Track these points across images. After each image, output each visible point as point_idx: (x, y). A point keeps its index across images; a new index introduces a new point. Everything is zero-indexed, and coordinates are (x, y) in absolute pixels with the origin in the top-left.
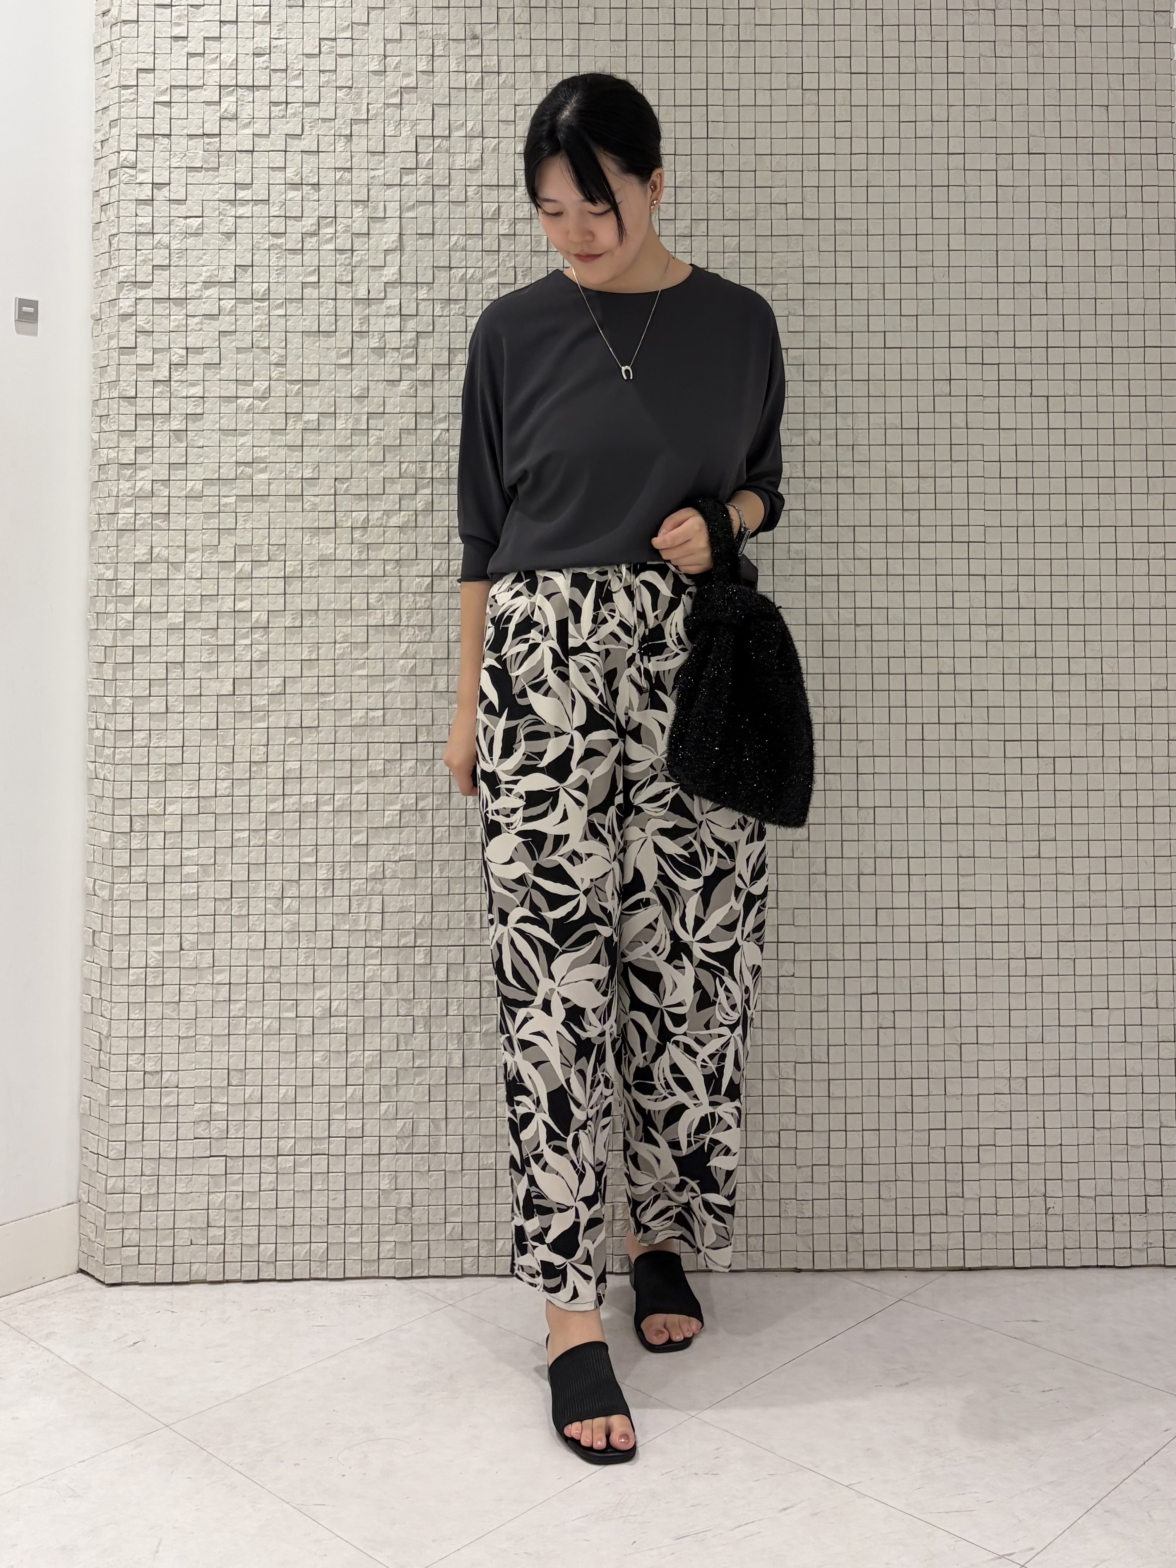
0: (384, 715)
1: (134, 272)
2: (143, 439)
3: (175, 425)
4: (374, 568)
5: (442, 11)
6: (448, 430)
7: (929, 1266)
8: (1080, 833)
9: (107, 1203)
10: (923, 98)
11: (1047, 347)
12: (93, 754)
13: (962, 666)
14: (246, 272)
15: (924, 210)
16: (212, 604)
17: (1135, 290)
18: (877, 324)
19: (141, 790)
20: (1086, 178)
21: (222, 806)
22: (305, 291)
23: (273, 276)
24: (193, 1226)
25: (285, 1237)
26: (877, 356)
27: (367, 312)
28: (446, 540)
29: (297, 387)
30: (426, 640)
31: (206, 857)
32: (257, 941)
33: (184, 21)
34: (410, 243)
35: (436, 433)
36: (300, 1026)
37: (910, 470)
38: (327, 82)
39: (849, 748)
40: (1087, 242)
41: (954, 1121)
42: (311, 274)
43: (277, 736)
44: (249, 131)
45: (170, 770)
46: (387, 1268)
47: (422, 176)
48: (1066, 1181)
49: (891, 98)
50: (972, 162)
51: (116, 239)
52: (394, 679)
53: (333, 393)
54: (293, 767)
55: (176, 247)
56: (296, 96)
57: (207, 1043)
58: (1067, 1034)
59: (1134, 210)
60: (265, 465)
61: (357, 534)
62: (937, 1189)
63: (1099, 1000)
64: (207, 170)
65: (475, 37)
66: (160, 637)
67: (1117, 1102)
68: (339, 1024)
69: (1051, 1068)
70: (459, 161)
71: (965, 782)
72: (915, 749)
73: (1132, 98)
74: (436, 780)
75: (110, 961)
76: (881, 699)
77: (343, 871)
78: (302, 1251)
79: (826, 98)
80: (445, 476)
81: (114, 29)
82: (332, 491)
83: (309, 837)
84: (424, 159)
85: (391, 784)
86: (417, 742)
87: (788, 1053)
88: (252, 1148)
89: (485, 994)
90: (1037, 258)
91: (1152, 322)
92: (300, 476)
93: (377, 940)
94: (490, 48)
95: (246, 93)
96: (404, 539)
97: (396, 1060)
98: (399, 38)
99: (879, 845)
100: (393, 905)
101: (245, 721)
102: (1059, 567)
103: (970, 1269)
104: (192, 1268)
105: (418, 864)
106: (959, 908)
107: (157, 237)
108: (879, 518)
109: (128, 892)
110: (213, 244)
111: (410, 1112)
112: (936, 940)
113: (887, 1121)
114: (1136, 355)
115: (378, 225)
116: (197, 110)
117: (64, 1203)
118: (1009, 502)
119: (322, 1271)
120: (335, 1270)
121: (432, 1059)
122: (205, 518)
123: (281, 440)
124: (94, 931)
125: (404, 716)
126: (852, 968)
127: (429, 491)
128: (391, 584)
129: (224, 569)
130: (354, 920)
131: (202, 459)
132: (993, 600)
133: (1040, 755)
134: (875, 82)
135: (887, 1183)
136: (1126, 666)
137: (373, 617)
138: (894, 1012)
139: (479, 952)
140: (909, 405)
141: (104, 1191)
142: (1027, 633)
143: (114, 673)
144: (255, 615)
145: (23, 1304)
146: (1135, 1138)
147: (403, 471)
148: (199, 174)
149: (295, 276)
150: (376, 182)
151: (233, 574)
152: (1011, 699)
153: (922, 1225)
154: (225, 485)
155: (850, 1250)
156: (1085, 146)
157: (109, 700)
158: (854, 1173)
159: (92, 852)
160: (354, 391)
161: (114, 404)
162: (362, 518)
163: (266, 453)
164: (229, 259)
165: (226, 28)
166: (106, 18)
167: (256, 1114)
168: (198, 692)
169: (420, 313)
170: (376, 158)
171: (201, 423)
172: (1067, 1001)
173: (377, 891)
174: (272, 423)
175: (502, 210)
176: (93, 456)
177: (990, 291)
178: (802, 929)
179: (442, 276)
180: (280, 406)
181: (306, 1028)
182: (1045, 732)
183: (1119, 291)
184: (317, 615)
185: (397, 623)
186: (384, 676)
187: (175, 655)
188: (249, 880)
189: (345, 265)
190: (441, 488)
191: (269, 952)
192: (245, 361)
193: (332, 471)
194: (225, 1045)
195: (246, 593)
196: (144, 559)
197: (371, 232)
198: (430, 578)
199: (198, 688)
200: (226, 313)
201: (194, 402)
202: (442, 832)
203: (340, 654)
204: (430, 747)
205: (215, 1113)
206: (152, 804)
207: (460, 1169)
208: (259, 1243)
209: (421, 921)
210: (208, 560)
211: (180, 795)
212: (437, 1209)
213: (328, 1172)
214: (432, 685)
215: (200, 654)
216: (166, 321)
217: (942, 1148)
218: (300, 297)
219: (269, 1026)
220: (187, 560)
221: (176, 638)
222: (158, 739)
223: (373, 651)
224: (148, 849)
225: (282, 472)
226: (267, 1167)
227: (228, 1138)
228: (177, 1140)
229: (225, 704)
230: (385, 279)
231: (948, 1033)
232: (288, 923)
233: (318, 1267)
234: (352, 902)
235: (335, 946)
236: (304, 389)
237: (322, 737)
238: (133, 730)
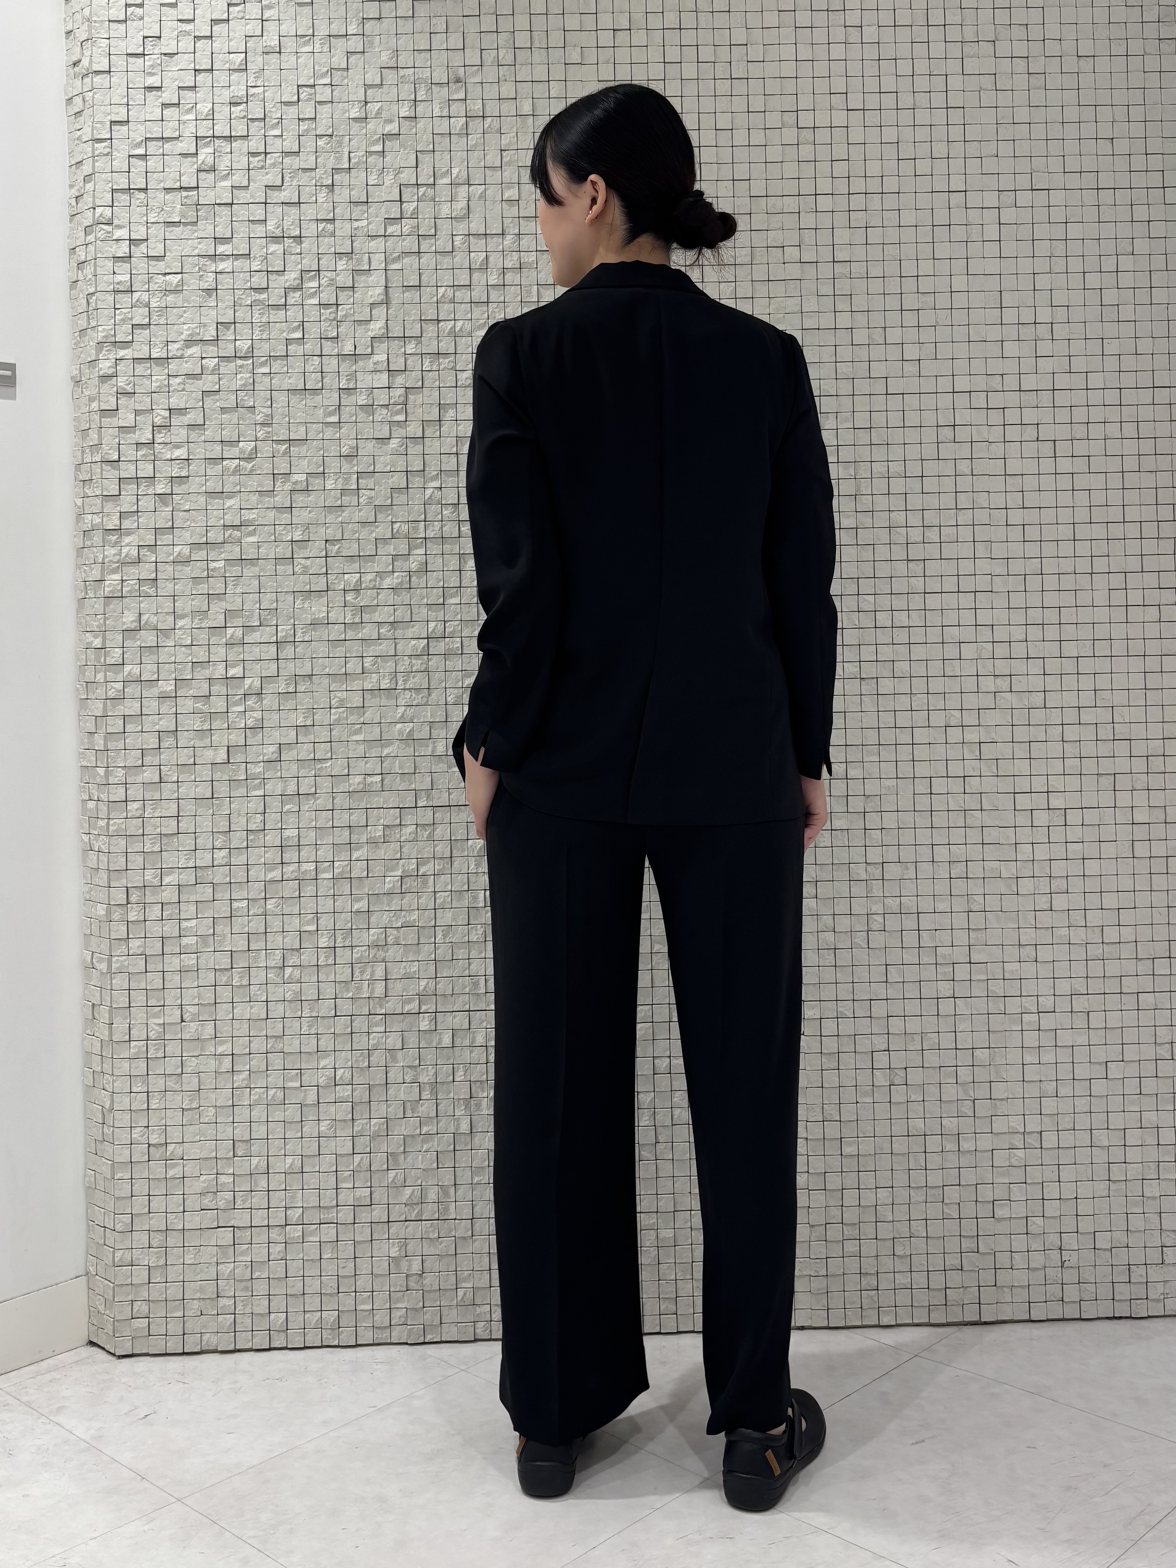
0: (382, 780)
1: (113, 333)
2: (127, 503)
3: (160, 488)
4: (368, 631)
5: (423, 54)
6: (441, 488)
7: (945, 1321)
8: (1092, 885)
9: (115, 1275)
10: (922, 134)
11: (1054, 390)
12: (88, 826)
13: (970, 718)
14: (228, 329)
15: (925, 250)
16: (203, 671)
17: (1144, 329)
19: (137, 861)
20: (1091, 214)
21: (220, 875)
22: (289, 347)
24: (203, 1296)
25: (295, 1306)
26: (879, 402)
27: (354, 368)
28: (441, 601)
29: (284, 447)
30: (423, 703)
31: (204, 928)
32: (259, 1011)
33: (157, 70)
34: (396, 296)
35: (429, 492)
36: (305, 1096)
37: (914, 519)
38: (308, 130)
39: (856, 804)
40: (1093, 280)
41: (969, 1177)
42: (295, 330)
43: (274, 804)
44: (227, 183)
45: (165, 840)
46: (398, 1334)
47: (407, 226)
48: (1081, 1234)
49: (890, 134)
50: (974, 199)
51: (94, 298)
52: (392, 744)
53: (322, 452)
54: (291, 835)
55: (155, 305)
56: (275, 146)
57: (212, 1114)
59: (1142, 246)
60: (254, 527)
61: (350, 597)
62: (953, 1245)
63: (1114, 1052)
64: (185, 224)
65: (458, 81)
66: (152, 706)
67: (1133, 1155)
68: (344, 1092)
69: (1066, 1122)
70: (445, 210)
71: (974, 836)
72: (923, 803)
73: (1137, 129)
74: (437, 845)
75: (111, 1034)
76: (887, 754)
77: (344, 939)
78: (312, 1319)
79: (823, 136)
81: (85, 80)
82: (323, 554)
83: (309, 905)
84: (409, 208)
85: (390, 850)
86: (416, 807)
88: (259, 1218)
90: (1042, 298)
91: (1161, 361)
92: (289, 538)
93: (381, 1007)
94: (475, 91)
95: (223, 145)
96: (398, 600)
97: (403, 1128)
98: (380, 83)
99: (889, 901)
100: (397, 971)
101: (240, 790)
102: (1068, 615)
103: (986, 1323)
104: (204, 1338)
105: (421, 930)
106: (970, 963)
107: (136, 295)
108: (883, 570)
109: (126, 964)
110: (193, 300)
111: (419, 1179)
112: (948, 995)
113: (901, 1179)
114: (1145, 396)
115: (363, 278)
116: (174, 163)
117: (73, 1276)
118: (1016, 550)
119: (334, 1338)
120: (347, 1337)
121: (439, 1125)
122: (193, 584)
123: (269, 502)
124: (93, 1004)
125: (402, 780)
126: (863, 1025)
127: (422, 551)
128: (385, 647)
129: (214, 636)
130: (357, 988)
131: (188, 523)
132: (1001, 650)
133: (1050, 807)
134: (872, 118)
135: (901, 1240)
136: (1138, 714)
137: (368, 681)
138: (905, 1068)
139: (484, 1017)
141: (111, 1264)
142: (1037, 683)
143: (106, 744)
144: (248, 682)
145: (33, 1377)
146: (1152, 1189)
147: (395, 531)
148: (177, 229)
149: (279, 332)
150: (359, 233)
151: (224, 640)
152: (1021, 751)
153: (937, 1281)
154: (213, 549)
155: (865, 1306)
156: (1089, 180)
157: (101, 771)
158: (868, 1230)
159: (89, 925)
160: (343, 450)
161: (97, 468)
162: (355, 580)
163: (254, 516)
164: (210, 317)
165: (200, 77)
166: (77, 69)
167: (263, 1184)
168: (191, 761)
169: (408, 368)
170: (359, 208)
171: (187, 486)
172: (1081, 1055)
173: (380, 959)
174: (259, 485)
175: (491, 259)
176: (78, 521)
177: (994, 333)
179: (431, 330)
180: (267, 467)
181: (311, 1097)
182: (1056, 783)
183: (1127, 330)
184: (311, 680)
185: (393, 686)
186: (381, 741)
187: (167, 723)
188: (249, 950)
189: (330, 320)
190: (435, 548)
191: (271, 1022)
192: (230, 422)
193: (322, 533)
194: (230, 1116)
195: (237, 659)
196: (133, 627)
197: (356, 286)
198: (426, 640)
199: (191, 757)
200: (209, 372)
201: (178, 464)
202: (444, 897)
203: (336, 720)
204: (430, 812)
205: (221, 1184)
206: (148, 875)
207: (471, 1235)
208: (270, 1313)
209: (425, 987)
210: (198, 626)
211: (177, 866)
212: (448, 1275)
213: (337, 1241)
214: (430, 748)
215: (192, 722)
216: (148, 382)
217: (956, 1203)
218: (285, 354)
219: (273, 1097)
220: (177, 627)
221: (167, 707)
222: (151, 809)
223: (368, 715)
224: (145, 921)
225: (272, 534)
226: (276, 1237)
227: (234, 1209)
228: (184, 1212)
229: (219, 773)
230: (371, 334)
231: (960, 1089)
232: (290, 993)
233: (330, 1334)
234: (354, 969)
235: (338, 1014)
236: (291, 448)
237: (319, 804)
238: (126, 801)
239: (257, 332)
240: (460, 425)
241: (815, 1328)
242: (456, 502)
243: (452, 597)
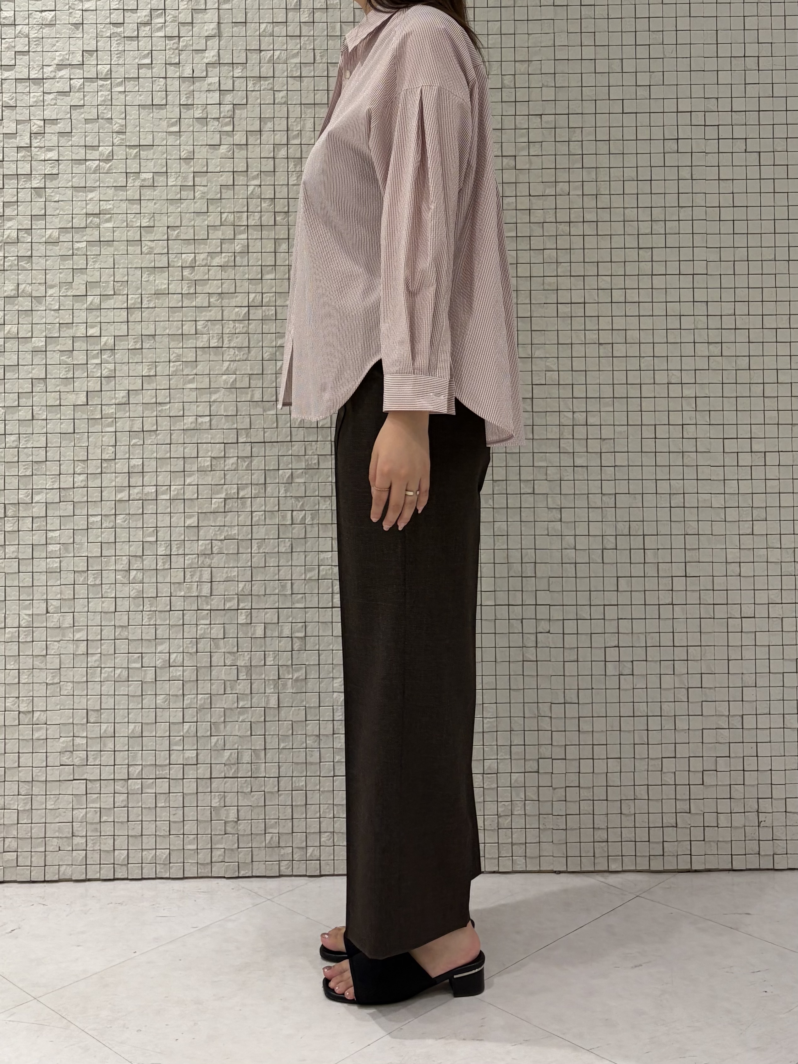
0: (210, 421)
2: (9, 194)
3: (35, 183)
4: (201, 300)
6: (260, 186)
7: (662, 869)
8: (787, 514)
11: (759, 111)
13: (688, 377)
14: (92, 56)
16: (68, 331)
18: (616, 93)
19: (12, 483)
21: (79, 495)
22: (140, 71)
23: (114, 59)
24: (60, 835)
25: (135, 845)
26: (616, 120)
27: (192, 88)
28: (259, 276)
29: (135, 151)
30: (244, 358)
31: (66, 537)
32: (108, 605)
34: (227, 30)
35: (251, 188)
36: (145, 674)
37: (644, 215)
39: (594, 446)
40: (792, 22)
41: (682, 751)
42: (145, 57)
43: (123, 439)
45: (36, 466)
46: (218, 870)
48: (775, 799)
52: (219, 391)
53: (165, 156)
54: (136, 464)
55: (34, 36)
57: (70, 688)
58: (776, 680)
60: (110, 215)
61: (186, 272)
62: (669, 806)
66: (26, 358)
68: (177, 672)
69: (762, 708)
71: (690, 473)
72: (649, 445)
74: (254, 474)
76: (620, 405)
77: (178, 548)
78: (149, 856)
80: (259, 223)
82: (166, 237)
83: (150, 521)
85: (216, 477)
86: (237, 443)
87: (545, 696)
88: (107, 773)
89: (296, 648)
90: (751, 36)
92: (138, 224)
93: (207, 604)
96: (225, 276)
97: (224, 702)
99: (620, 525)
100: (220, 575)
101: (96, 426)
102: (769, 294)
103: (696, 871)
104: (61, 869)
105: (240, 542)
106: (686, 576)
107: (18, 28)
108: (618, 255)
109: (3, 566)
110: (64, 33)
111: (235, 744)
112: (667, 602)
113: (627, 751)
115: (200, 15)
118: (727, 241)
119: (166, 872)
120: (176, 871)
121: (253, 701)
122: (61, 260)
123: (122, 195)
125: (227, 421)
126: (598, 626)
127: (245, 236)
128: (214, 314)
129: (77, 302)
130: (188, 588)
131: (58, 211)
132: (714, 322)
133: (753, 451)
135: (627, 801)
137: (200, 340)
138: (632, 662)
139: (290, 614)
140: (643, 160)
142: (743, 349)
144: (104, 339)
147: (223, 220)
149: (132, 59)
151: (85, 306)
152: (729, 404)
153: (656, 835)
154: (77, 233)
155: (596, 855)
158: (600, 793)
160: (182, 154)
162: (190, 259)
163: (111, 206)
164: (77, 46)
167: (110, 746)
168: (58, 403)
169: (236, 88)
171: (57, 181)
172: (776, 653)
173: (206, 566)
174: (115, 181)
177: (711, 64)
178: (555, 594)
179: (254, 57)
180: (121, 167)
181: (150, 676)
182: (758, 431)
184: (154, 339)
185: (220, 345)
186: (210, 389)
187: (39, 372)
188: (101, 556)
189: (173, 49)
190: (255, 234)
191: (119, 615)
192: (92, 130)
193: (165, 220)
194: (84, 690)
195: (96, 321)
196: (12, 294)
197: (194, 22)
198: (247, 308)
199: (57, 399)
200: (76, 90)
201: (51, 164)
202: (259, 516)
203: (174, 371)
204: (248, 447)
205: (77, 745)
206: (21, 494)
207: (277, 790)
208: (114, 850)
209: (243, 589)
210: (64, 294)
211: (44, 487)
212: (258, 822)
213: (169, 793)
214: (249, 396)
215: (59, 372)
216: (27, 98)
217: (672, 772)
218: (137, 76)
219: (119, 675)
220: (47, 295)
221: (39, 359)
222: (26, 441)
223: (200, 368)
224: (19, 531)
225: (124, 221)
226: (121, 789)
227: (87, 765)
228: (47, 766)
229: (80, 413)
230: (206, 61)
231: (676, 679)
232: (134, 591)
233: (162, 869)
234: (186, 573)
235: (172, 609)
236: (141, 152)
237: (159, 439)
238: (5, 434)
239: (115, 59)
240: (276, 134)
241: (555, 872)
242: (273, 197)
243: (268, 273)
